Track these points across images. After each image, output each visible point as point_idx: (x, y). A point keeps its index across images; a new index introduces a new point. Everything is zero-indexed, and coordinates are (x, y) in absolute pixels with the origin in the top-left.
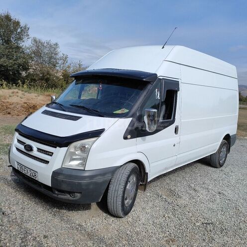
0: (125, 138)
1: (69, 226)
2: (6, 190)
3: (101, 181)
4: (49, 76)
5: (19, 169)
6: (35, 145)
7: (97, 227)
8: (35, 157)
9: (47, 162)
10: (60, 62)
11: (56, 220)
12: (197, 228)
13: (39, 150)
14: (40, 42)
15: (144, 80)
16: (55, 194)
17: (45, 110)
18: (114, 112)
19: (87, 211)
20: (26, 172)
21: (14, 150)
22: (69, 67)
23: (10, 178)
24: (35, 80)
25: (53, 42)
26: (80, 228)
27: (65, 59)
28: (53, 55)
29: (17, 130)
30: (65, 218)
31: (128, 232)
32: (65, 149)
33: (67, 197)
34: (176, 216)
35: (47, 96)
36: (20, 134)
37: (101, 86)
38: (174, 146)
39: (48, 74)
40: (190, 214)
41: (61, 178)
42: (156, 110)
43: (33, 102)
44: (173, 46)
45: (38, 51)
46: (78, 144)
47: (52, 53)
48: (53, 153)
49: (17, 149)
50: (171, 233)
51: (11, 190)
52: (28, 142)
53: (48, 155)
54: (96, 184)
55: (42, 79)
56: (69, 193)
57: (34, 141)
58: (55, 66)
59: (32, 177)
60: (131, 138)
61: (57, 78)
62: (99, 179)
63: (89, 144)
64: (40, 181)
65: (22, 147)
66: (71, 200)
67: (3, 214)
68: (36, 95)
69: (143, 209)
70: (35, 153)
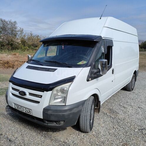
0: (88, 80)
1: (58, 144)
2: (7, 122)
3: (76, 111)
4: (12, 42)
5: (16, 108)
6: (27, 91)
7: (75, 141)
8: (28, 99)
9: (38, 102)
10: (19, 33)
11: (48, 141)
12: (137, 133)
13: (31, 94)
14: (4, 21)
15: (95, 40)
16: (46, 123)
17: (28, 66)
18: (78, 64)
19: (65, 131)
20: (22, 110)
21: (10, 95)
22: (25, 36)
23: (6, 113)
24: (4, 45)
25: (13, 21)
26: (65, 144)
27: (22, 31)
28: (14, 29)
29: (10, 81)
30: (53, 138)
31: (97, 143)
32: (50, 92)
33: (54, 124)
34: (121, 126)
35: (13, 55)
36: (13, 84)
37: (63, 47)
38: (112, 81)
39: (12, 41)
40: (129, 124)
41: (50, 112)
42: (106, 60)
43: (5, 59)
44: (107, 17)
45: (4, 27)
46: (59, 88)
47: (13, 28)
48: (42, 96)
49: (13, 94)
50: (123, 139)
51: (10, 122)
52: (21, 89)
53: (38, 97)
54: (74, 113)
55: (8, 45)
56: (56, 122)
57: (26, 88)
58: (15, 35)
59: (27, 113)
60: (91, 80)
61: (18, 43)
62: (75, 110)
63: (66, 88)
64: (33, 115)
65: (17, 93)
66: (57, 126)
67: (10, 141)
68: (6, 54)
69: (99, 124)
70: (28, 96)
